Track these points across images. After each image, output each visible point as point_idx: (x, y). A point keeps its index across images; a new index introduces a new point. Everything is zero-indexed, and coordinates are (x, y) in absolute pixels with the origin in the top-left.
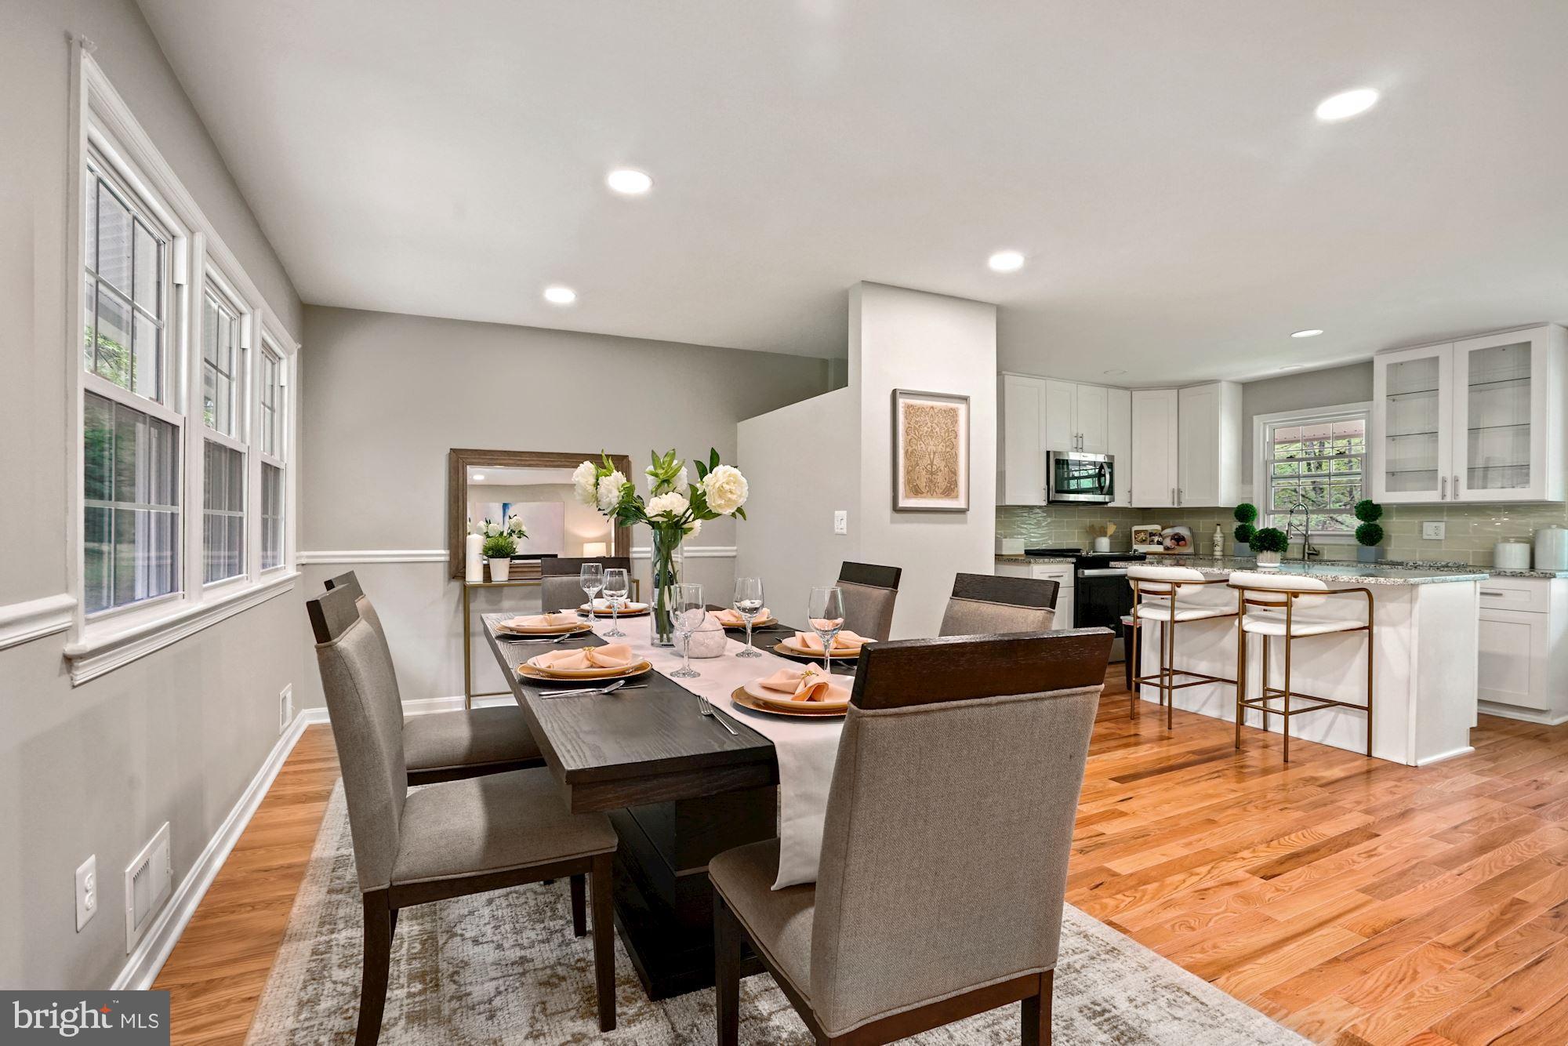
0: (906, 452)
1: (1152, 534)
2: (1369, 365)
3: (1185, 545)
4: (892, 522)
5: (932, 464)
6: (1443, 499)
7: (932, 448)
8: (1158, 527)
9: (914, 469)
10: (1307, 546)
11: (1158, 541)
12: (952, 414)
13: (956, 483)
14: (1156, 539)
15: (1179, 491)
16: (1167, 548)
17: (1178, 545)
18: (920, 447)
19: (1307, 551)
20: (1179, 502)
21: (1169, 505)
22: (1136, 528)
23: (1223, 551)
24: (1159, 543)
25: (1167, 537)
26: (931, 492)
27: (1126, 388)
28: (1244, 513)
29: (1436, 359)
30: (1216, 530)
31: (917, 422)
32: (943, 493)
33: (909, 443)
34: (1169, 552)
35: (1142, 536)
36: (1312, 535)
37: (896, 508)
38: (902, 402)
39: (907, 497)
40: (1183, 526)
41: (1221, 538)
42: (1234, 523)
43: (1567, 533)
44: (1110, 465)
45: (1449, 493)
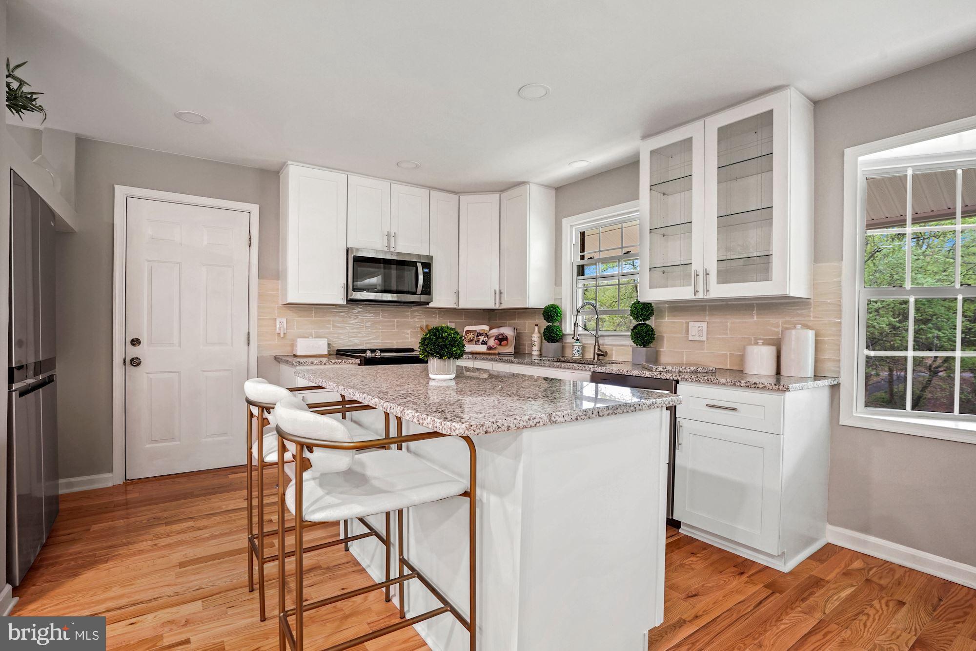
1: (479, 335)
3: (507, 345)
6: (695, 295)
8: (486, 328)
10: (597, 347)
11: (483, 341)
14: (482, 338)
15: (501, 293)
16: (490, 348)
17: (500, 345)
19: (596, 351)
20: (500, 303)
21: (492, 306)
22: (467, 328)
23: (540, 350)
24: (484, 343)
25: (493, 336)
27: (455, 193)
28: (551, 313)
29: (690, 140)
30: (534, 331)
34: (491, 352)
35: (471, 336)
36: (602, 336)
40: (509, 326)
41: (536, 337)
42: (545, 324)
43: (811, 334)
44: (427, 265)
45: (701, 289)
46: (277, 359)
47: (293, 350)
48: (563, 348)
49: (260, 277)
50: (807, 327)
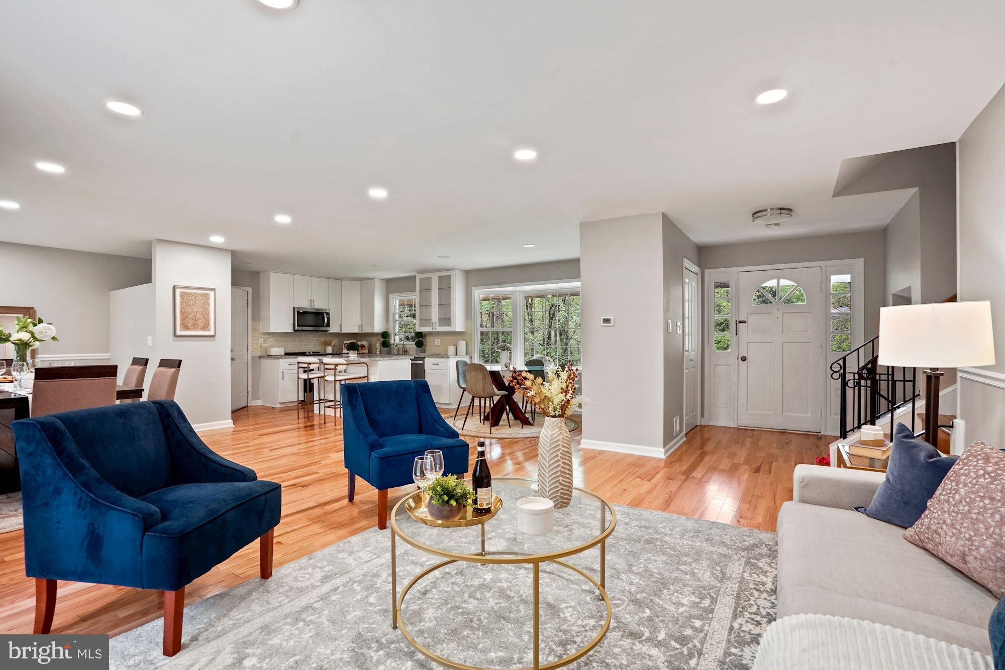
0: (181, 312)
2: (414, 278)
3: (365, 349)
4: (173, 341)
5: (195, 317)
6: (432, 330)
7: (195, 310)
9: (185, 319)
10: (404, 349)
12: (207, 297)
13: (209, 325)
15: (362, 326)
17: (362, 349)
18: (188, 309)
19: (404, 351)
20: (362, 330)
21: (357, 332)
23: (380, 351)
26: (195, 327)
27: (338, 279)
28: (385, 335)
29: (430, 278)
30: (377, 343)
31: (187, 299)
32: (202, 329)
33: (182, 308)
37: (175, 335)
38: (178, 291)
39: (181, 330)
40: (366, 340)
41: (378, 346)
42: (382, 340)
43: (464, 342)
44: (328, 314)
45: (434, 328)
46: (260, 357)
47: (267, 352)
48: (390, 350)
49: (253, 320)
50: (463, 340)
